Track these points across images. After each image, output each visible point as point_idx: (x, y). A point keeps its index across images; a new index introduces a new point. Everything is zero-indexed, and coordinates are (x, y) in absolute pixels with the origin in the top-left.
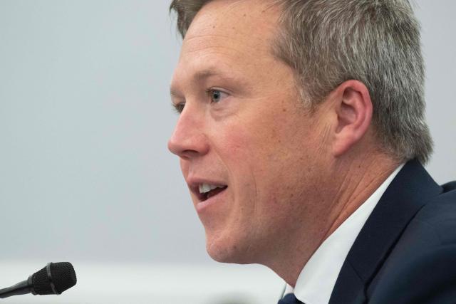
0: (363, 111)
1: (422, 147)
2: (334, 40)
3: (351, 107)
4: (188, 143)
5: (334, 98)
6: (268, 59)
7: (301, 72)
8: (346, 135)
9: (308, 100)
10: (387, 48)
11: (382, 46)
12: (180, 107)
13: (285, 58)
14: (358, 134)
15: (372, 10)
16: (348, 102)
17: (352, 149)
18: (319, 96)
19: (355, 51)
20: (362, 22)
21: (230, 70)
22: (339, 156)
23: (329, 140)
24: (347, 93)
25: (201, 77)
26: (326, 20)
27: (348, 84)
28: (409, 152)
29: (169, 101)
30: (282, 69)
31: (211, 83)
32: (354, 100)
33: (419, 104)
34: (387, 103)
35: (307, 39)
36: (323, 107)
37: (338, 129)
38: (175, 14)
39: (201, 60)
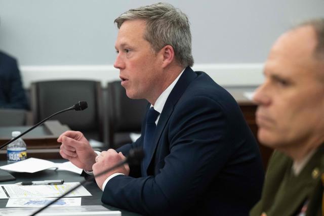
0: (171, 55)
2: (162, 33)
3: (168, 53)
4: (119, 65)
5: (163, 51)
6: (142, 40)
7: (152, 44)
8: (166, 62)
9: (154, 52)
10: (178, 34)
11: (177, 34)
12: (118, 52)
13: (147, 40)
14: (170, 62)
15: (173, 23)
16: (167, 52)
17: (168, 66)
18: (158, 50)
19: (168, 36)
20: (170, 27)
21: (130, 43)
22: (165, 68)
23: (161, 64)
24: (166, 49)
25: (123, 45)
26: (159, 27)
27: (166, 47)
28: (186, 65)
30: (147, 43)
31: (126, 47)
32: (169, 51)
33: (190, 49)
34: (179, 50)
35: (154, 34)
36: (159, 54)
37: (164, 61)
38: (116, 23)
39: (123, 40)
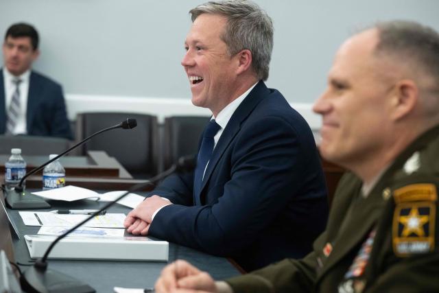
0: (248, 61)
1: (266, 76)
2: (243, 36)
3: (245, 58)
4: (188, 63)
5: (239, 55)
6: (218, 40)
7: (229, 45)
8: (241, 69)
9: (230, 55)
10: (261, 40)
11: (259, 39)
12: (187, 48)
13: (224, 40)
14: (245, 69)
15: (257, 26)
16: (244, 56)
17: (243, 73)
18: (234, 54)
19: (249, 39)
20: (253, 30)
22: (238, 75)
23: (235, 69)
24: (244, 54)
25: (195, 42)
26: (241, 28)
27: (244, 51)
28: (261, 78)
29: (184, 46)
30: (223, 44)
31: (198, 44)
32: (246, 56)
34: (258, 59)
35: (233, 35)
37: (240, 66)
38: (191, 15)
39: (195, 36)
